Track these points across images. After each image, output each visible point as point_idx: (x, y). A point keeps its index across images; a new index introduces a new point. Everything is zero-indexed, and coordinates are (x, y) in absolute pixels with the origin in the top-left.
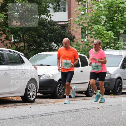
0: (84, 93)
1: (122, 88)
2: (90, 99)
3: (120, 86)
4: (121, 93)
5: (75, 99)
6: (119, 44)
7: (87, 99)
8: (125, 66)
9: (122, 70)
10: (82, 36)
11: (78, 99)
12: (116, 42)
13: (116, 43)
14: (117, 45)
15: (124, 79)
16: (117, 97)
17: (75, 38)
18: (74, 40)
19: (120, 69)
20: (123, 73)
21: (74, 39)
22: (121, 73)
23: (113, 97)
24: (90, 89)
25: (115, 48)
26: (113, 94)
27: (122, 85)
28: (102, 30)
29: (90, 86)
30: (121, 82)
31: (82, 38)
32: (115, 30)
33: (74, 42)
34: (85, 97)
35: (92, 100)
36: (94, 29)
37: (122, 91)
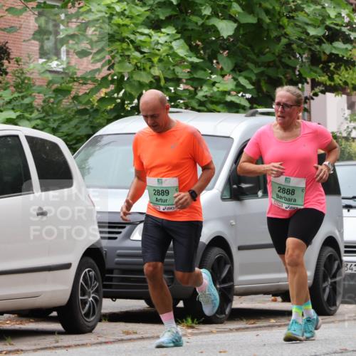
0: (55, 314)
1: (231, 288)
2: (83, 345)
3: (224, 281)
4: (227, 311)
5: (10, 348)
6: (214, 84)
7: (69, 347)
8: (244, 186)
9: (232, 204)
10: (42, 48)
11: (24, 348)
12: (199, 74)
13: (201, 82)
14: (205, 88)
15: (240, 248)
16: (212, 332)
17: (9, 54)
18: (3, 65)
19: (223, 199)
20: (235, 218)
21: (5, 62)
22: (225, 220)
23: (190, 331)
24: (84, 293)
25: (195, 104)
26: (189, 320)
27: (230, 277)
28: (127, 21)
29: (81, 280)
30: (226, 264)
31: (43, 53)
32: (195, 18)
33: (6, 73)
34: (60, 333)
35: (94, 348)
36: (91, 17)
37: (230, 301)
